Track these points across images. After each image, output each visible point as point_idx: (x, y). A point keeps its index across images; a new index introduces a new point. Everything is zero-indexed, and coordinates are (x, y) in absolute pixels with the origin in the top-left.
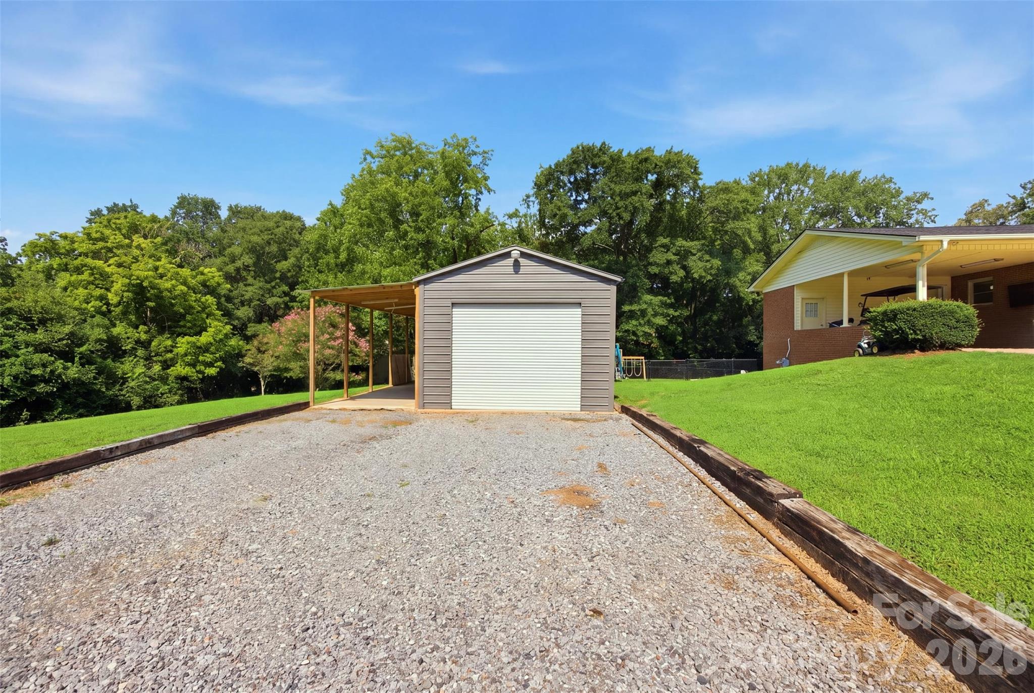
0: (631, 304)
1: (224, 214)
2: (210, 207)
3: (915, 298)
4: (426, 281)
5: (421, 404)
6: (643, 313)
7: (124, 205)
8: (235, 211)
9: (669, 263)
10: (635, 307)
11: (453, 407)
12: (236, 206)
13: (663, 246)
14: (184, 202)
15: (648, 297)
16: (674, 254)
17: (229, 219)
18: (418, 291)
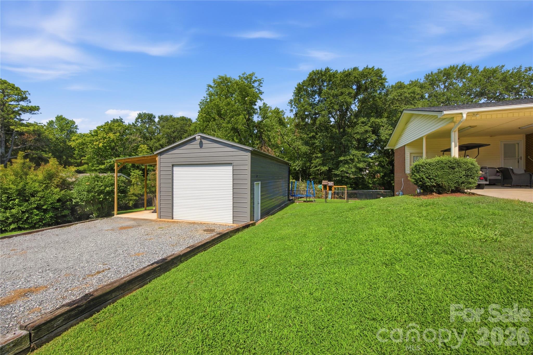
0: (344, 156)
1: (157, 120)
2: (150, 117)
3: (450, 155)
4: (161, 154)
5: (159, 217)
6: (352, 160)
7: (117, 119)
8: (161, 118)
9: (366, 131)
10: (348, 158)
11: (174, 218)
12: (162, 116)
13: (363, 123)
14: (140, 116)
15: (354, 152)
16: (369, 127)
17: (159, 122)
18: (157, 159)
